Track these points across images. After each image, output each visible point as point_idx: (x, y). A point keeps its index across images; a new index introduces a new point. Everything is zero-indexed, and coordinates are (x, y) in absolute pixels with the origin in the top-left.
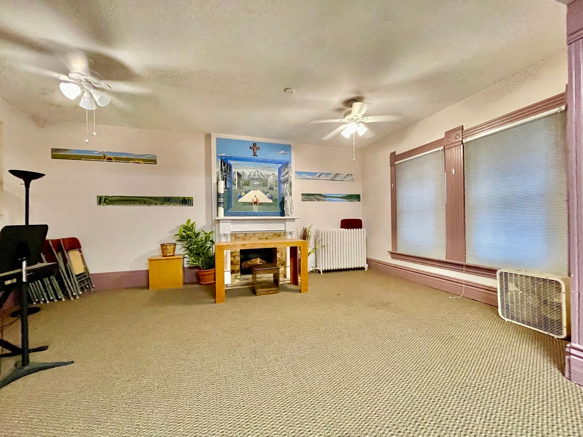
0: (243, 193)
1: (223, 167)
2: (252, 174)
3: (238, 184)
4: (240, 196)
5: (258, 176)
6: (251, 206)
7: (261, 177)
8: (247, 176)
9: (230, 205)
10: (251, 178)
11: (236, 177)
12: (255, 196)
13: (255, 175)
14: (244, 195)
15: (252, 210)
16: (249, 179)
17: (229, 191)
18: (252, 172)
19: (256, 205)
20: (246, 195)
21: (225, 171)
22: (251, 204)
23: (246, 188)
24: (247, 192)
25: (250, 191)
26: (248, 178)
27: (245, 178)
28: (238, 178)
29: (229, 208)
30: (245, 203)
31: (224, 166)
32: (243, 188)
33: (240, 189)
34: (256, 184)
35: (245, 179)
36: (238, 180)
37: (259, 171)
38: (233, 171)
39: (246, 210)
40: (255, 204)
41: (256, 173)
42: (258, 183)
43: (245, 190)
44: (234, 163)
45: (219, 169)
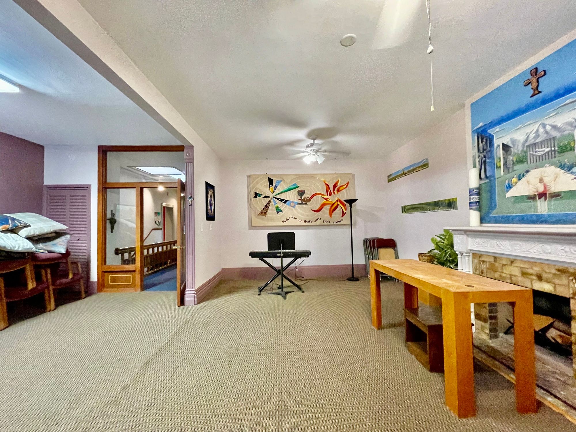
0: (515, 180)
1: (481, 145)
2: (532, 136)
3: (504, 165)
4: (509, 186)
5: (545, 136)
6: (531, 203)
7: (554, 133)
8: (520, 145)
9: (493, 205)
10: (529, 146)
11: (501, 152)
12: (541, 181)
13: (537, 136)
14: (516, 183)
15: (534, 212)
16: (525, 149)
17: (490, 181)
18: (531, 132)
19: (543, 198)
20: (520, 182)
21: (484, 150)
22: (531, 198)
23: (520, 168)
24: (522, 175)
25: (527, 172)
26: (523, 147)
27: (517, 149)
28: (503, 155)
29: (492, 210)
30: (518, 199)
31: (482, 142)
32: (513, 171)
33: (508, 172)
34: (542, 153)
35: (516, 151)
36: (504, 158)
37: (547, 122)
38: (496, 145)
39: (522, 211)
40: (540, 198)
41: (541, 130)
42: (547, 150)
43: (518, 173)
44: (497, 130)
45: (475, 151)
